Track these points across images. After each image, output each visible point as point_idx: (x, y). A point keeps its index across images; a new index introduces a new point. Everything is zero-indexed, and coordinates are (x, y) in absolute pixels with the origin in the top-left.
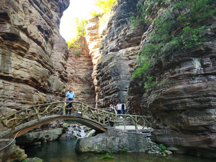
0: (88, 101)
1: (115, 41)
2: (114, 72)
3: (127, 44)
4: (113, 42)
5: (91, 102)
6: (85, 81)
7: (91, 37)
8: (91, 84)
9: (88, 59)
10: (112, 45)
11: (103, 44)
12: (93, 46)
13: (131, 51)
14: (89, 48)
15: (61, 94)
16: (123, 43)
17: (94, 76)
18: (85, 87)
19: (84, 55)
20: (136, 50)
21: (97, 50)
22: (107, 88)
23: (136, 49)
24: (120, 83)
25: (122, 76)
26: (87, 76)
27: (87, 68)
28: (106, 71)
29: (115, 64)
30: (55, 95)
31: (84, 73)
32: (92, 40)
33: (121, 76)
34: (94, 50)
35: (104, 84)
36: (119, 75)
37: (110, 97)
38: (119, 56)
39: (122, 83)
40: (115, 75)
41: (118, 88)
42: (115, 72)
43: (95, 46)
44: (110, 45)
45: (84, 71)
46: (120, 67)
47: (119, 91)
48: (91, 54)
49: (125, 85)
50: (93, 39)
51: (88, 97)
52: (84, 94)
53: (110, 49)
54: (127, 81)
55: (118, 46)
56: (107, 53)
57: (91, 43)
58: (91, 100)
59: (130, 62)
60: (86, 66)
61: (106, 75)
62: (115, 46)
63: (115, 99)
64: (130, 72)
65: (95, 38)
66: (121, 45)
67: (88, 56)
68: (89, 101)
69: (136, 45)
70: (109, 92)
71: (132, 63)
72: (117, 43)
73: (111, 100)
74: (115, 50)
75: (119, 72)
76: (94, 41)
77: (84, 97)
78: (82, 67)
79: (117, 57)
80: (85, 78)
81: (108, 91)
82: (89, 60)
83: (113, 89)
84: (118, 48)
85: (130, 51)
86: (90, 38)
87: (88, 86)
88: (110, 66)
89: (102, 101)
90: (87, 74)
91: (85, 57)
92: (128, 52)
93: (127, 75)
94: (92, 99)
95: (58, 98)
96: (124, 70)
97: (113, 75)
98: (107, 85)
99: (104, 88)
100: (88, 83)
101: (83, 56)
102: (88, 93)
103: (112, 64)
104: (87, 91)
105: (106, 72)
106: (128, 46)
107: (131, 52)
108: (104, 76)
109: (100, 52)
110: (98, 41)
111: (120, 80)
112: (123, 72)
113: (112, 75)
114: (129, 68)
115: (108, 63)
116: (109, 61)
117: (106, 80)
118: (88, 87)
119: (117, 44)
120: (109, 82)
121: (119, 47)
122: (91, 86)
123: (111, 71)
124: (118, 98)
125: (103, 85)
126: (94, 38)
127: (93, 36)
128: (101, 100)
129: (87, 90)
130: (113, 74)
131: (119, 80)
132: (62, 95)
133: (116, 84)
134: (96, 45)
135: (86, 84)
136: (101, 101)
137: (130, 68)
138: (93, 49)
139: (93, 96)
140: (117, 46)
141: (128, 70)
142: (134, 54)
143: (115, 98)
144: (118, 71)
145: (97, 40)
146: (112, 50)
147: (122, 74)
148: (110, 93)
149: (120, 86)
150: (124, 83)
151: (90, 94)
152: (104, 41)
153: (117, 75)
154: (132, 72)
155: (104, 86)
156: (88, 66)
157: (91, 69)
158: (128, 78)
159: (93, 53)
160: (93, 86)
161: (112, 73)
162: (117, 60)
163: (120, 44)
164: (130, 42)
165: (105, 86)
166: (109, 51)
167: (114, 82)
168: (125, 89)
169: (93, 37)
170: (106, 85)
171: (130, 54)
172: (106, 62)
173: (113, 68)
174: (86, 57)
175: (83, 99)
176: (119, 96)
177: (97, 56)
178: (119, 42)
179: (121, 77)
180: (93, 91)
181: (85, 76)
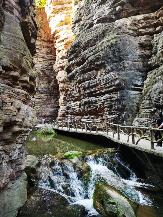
0: (45, 104)
1: (108, 4)
2: (111, 56)
3: (132, 10)
4: (105, 6)
5: (49, 105)
6: (42, 75)
7: (55, 7)
8: (50, 80)
9: (46, 45)
10: (101, 11)
11: (80, 14)
12: (58, 22)
13: (143, 19)
14: (50, 26)
15: (25, 82)
16: (125, 7)
17: (59, 68)
18: (42, 85)
19: (40, 37)
20: (151, 19)
21: (65, 29)
22: (91, 85)
23: (151, 17)
24: (124, 74)
25: (128, 63)
26: (45, 69)
27: (46, 57)
28: (93, 54)
29: (115, 40)
30: (7, 81)
31: (41, 64)
32: (56, 11)
33: (125, 63)
34: (59, 29)
35: (87, 77)
36: (121, 60)
37: (97, 99)
38: (119, 28)
39: (127, 75)
40: (113, 62)
41: (122, 83)
42: (113, 55)
43: (62, 21)
44: (97, 11)
45: (40, 61)
46: (124, 45)
47: (123, 89)
48: (54, 34)
49: (133, 80)
50: (58, 10)
51: (46, 97)
52: (41, 94)
53: (98, 18)
54: (137, 73)
55: (114, 13)
56: (91, 25)
57: (54, 17)
58: (50, 103)
59: (142, 39)
60: (43, 55)
61: (91, 61)
62: (108, 12)
63: (111, 103)
64: (141, 56)
65: (62, 9)
66: (120, 11)
67: (46, 40)
68: (47, 104)
69: (149, 11)
70: (96, 91)
71: (145, 41)
72: (112, 7)
73: (100, 105)
74: (107, 19)
75: (123, 56)
76: (60, 13)
77: (40, 98)
78: (38, 55)
79: (116, 29)
80: (42, 71)
81: (93, 89)
82: (48, 45)
83: (107, 85)
84: (114, 17)
85: (140, 20)
86: (54, 9)
87: (47, 83)
88: (105, 45)
89: (77, 105)
90: (45, 66)
91: (42, 40)
92: (135, 22)
93: (135, 61)
94: (50, 101)
95: (18, 95)
96: (132, 53)
97: (109, 60)
98: (92, 78)
99: (86, 84)
100: (46, 79)
101: (40, 39)
102: (46, 92)
103: (109, 41)
104: (45, 90)
105: (93, 56)
106: (132, 14)
107: (142, 21)
108: (88, 63)
109: (73, 27)
110: (66, 14)
111: (123, 71)
112: (130, 56)
113: (106, 61)
114: (139, 50)
115: (96, 41)
116: (98, 37)
117: (90, 70)
118: (45, 84)
119: (112, 9)
120: (97, 74)
121: (115, 15)
122: (50, 83)
123: (107, 53)
124: (120, 103)
125: (83, 79)
126: (60, 10)
127: (58, 5)
128: (75, 103)
129: (45, 88)
130: (110, 58)
131: (121, 69)
132: (29, 86)
133: (117, 77)
134: (63, 19)
135: (44, 80)
136: (75, 105)
137: (141, 50)
138: (58, 26)
139: (52, 98)
140: (111, 12)
141: (136, 53)
142: (148, 25)
143: (112, 101)
144: (121, 54)
145: (66, 12)
146: (102, 20)
147: (128, 60)
148: (98, 92)
149: (124, 80)
150: (132, 76)
151: (48, 94)
152: (82, 8)
153: (117, 62)
154: (144, 57)
155: (84, 81)
156: (46, 55)
157: (50, 59)
158: (137, 67)
159: (58, 33)
160: (53, 84)
161: (107, 56)
162: (118, 34)
163: (118, 8)
164: (138, 6)
165: (87, 82)
166: (95, 22)
167: (112, 73)
168: (133, 87)
169: (58, 7)
170: (90, 79)
171: (141, 26)
172: (91, 40)
173: (110, 48)
174: (44, 41)
175: (38, 101)
176: (121, 99)
177: (65, 37)
178: (116, 5)
179: (126, 65)
180: (52, 91)
181: (42, 68)
